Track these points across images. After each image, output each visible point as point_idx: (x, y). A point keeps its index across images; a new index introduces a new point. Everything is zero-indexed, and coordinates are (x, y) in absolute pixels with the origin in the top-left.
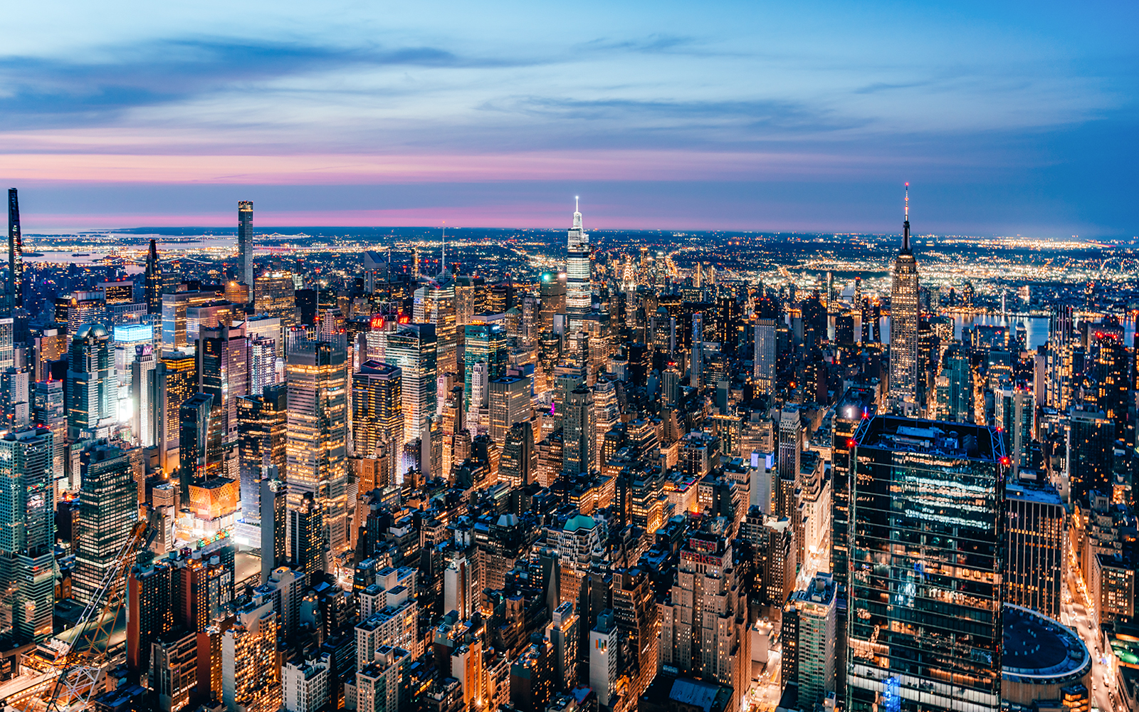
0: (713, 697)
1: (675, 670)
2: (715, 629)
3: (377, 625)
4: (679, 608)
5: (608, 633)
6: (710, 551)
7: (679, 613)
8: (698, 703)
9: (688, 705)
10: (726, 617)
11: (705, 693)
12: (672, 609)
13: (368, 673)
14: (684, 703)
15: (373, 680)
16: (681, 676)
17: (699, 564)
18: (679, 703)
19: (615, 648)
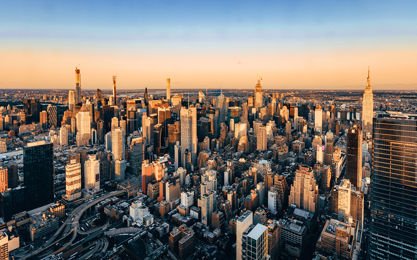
0: (308, 215)
1: (295, 206)
2: (308, 194)
3: (206, 184)
4: (296, 187)
5: (274, 192)
6: (306, 171)
7: (296, 189)
8: (303, 216)
9: (300, 216)
10: (312, 191)
11: (305, 213)
12: (294, 187)
13: (205, 196)
14: (298, 216)
15: (206, 198)
16: (297, 207)
17: (303, 174)
18: (297, 215)
19: (276, 197)
